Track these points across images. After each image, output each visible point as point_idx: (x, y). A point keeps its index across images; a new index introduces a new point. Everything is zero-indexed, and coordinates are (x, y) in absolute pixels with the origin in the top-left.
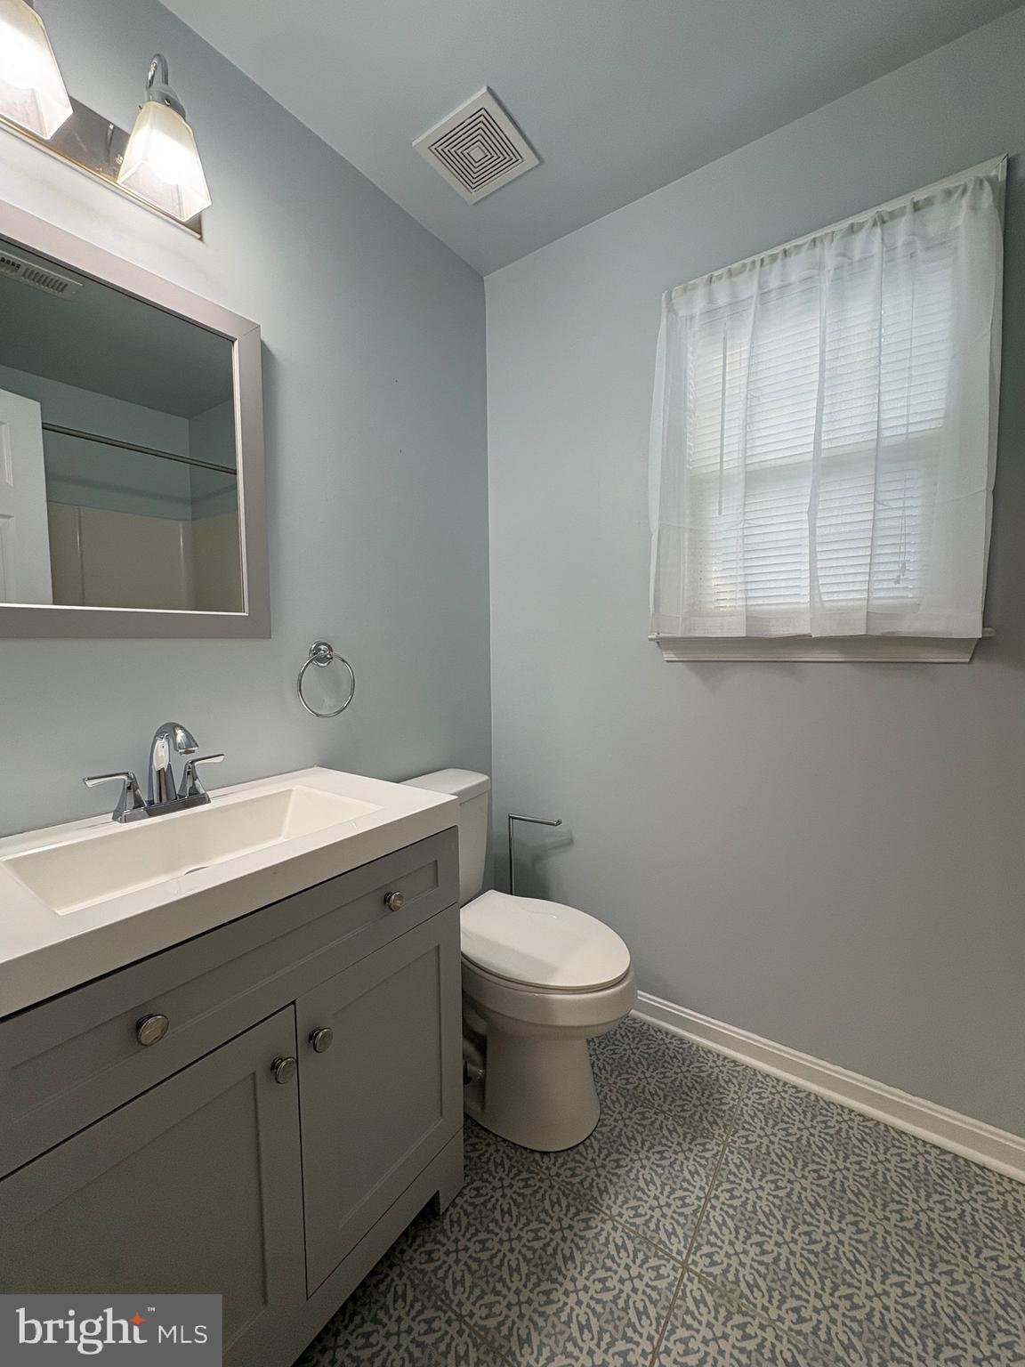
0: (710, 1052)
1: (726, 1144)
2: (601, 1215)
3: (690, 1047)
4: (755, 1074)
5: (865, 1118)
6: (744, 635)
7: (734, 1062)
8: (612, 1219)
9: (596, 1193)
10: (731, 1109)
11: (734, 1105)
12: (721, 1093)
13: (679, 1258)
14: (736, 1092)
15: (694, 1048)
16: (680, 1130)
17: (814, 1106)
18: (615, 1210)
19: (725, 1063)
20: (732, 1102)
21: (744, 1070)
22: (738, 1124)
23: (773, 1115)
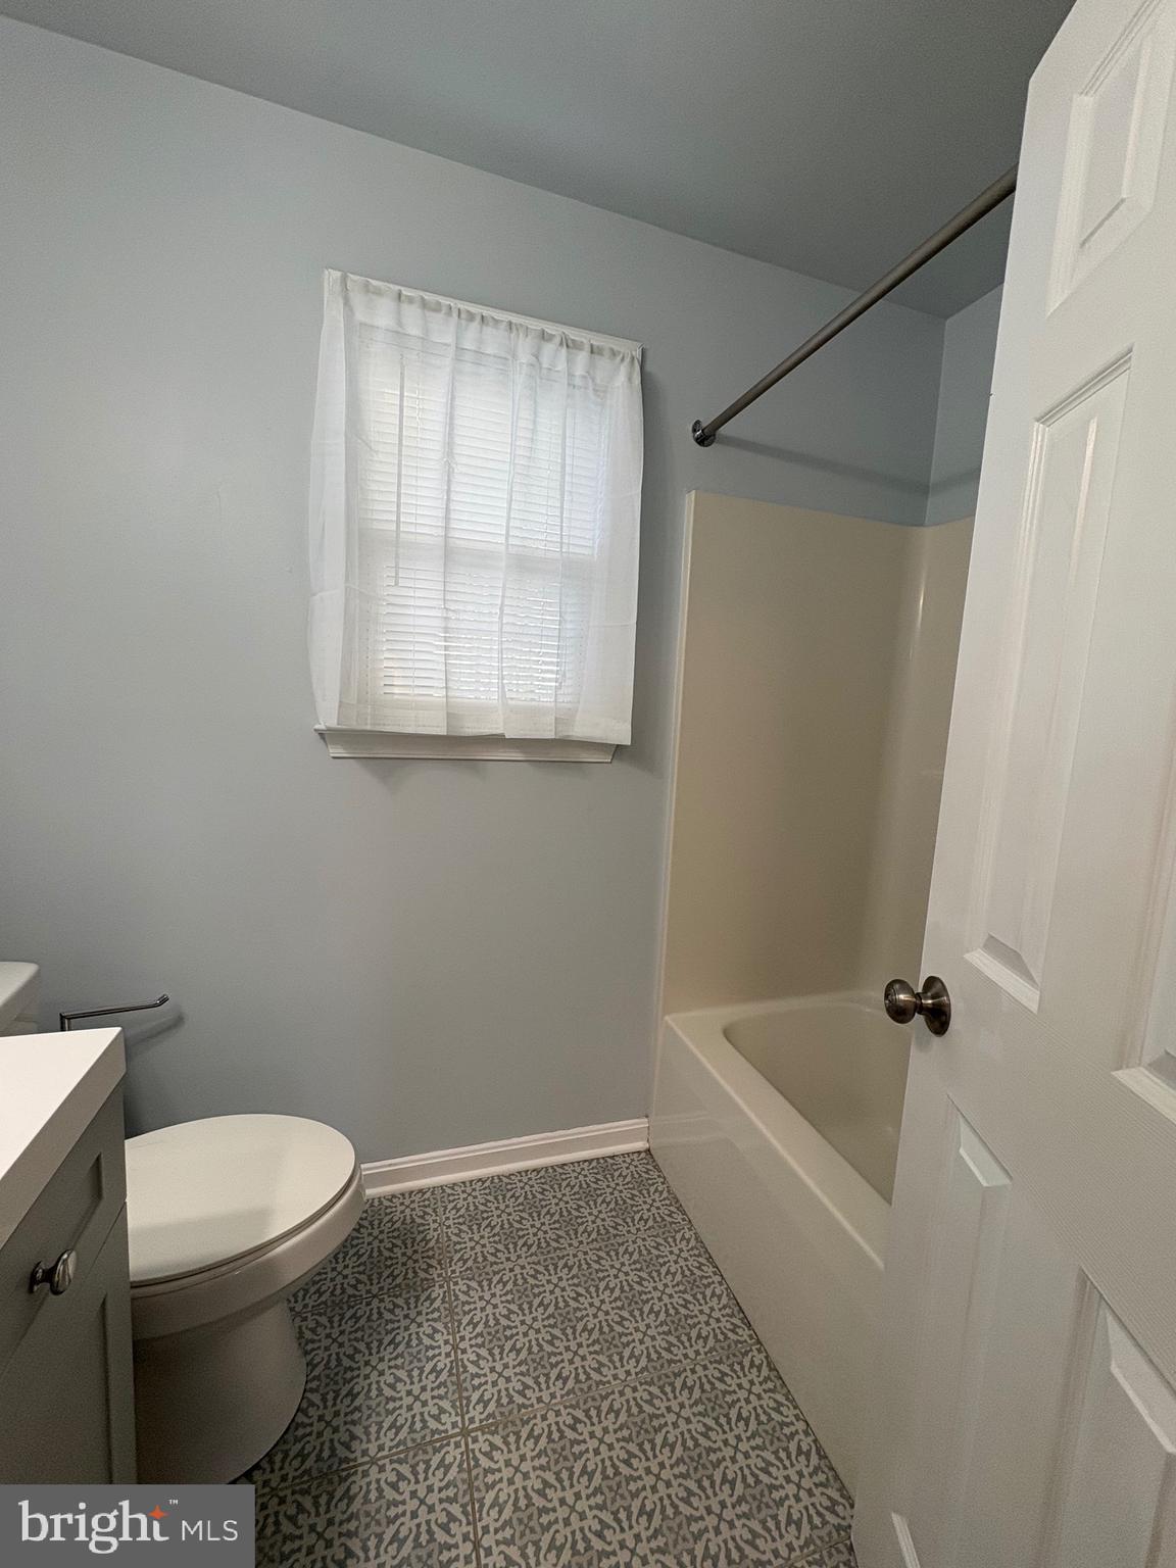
0: (394, 1196)
1: (448, 1280)
2: (360, 1469)
3: (372, 1206)
4: (444, 1191)
5: (536, 1170)
6: (445, 734)
7: (420, 1191)
8: (373, 1461)
9: (341, 1452)
10: (437, 1241)
11: (439, 1235)
12: (423, 1232)
13: (463, 1443)
14: (435, 1221)
15: (376, 1203)
16: (400, 1301)
17: (498, 1186)
18: (373, 1449)
19: (413, 1198)
20: (436, 1234)
21: (433, 1193)
22: (449, 1252)
23: (474, 1219)
